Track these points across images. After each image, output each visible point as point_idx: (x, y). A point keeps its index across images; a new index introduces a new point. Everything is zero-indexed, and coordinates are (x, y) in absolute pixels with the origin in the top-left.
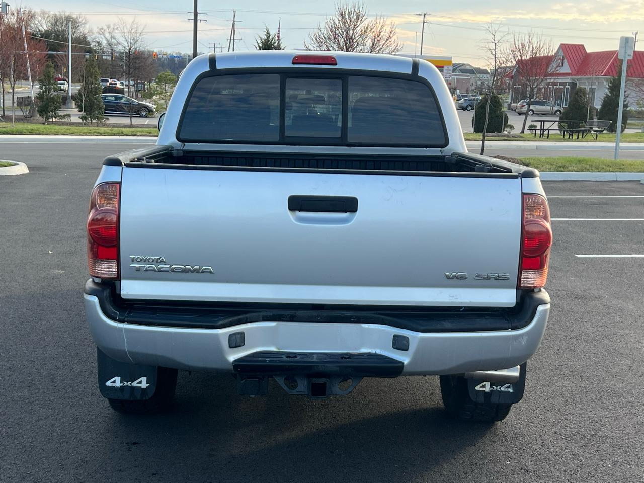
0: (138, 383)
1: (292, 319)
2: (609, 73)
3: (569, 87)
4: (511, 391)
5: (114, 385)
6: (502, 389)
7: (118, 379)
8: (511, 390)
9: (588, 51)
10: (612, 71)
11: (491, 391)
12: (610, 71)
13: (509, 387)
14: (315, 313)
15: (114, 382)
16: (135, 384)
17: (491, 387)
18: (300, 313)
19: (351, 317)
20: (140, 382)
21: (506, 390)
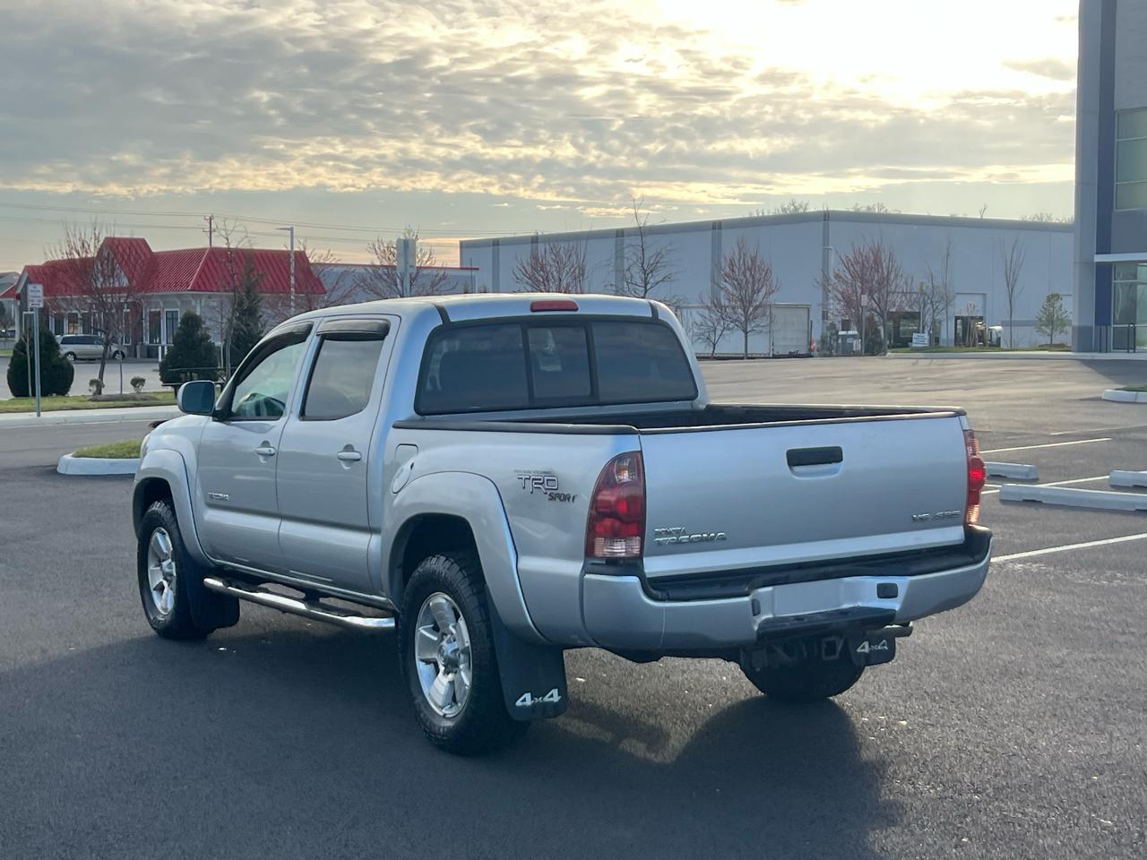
0: (550, 697)
1: (786, 581)
2: (199, 286)
3: (128, 310)
5: (525, 703)
6: (879, 648)
7: (528, 696)
8: (886, 648)
9: (154, 249)
10: (204, 283)
12: (200, 283)
15: (524, 700)
16: (546, 699)
20: (552, 696)
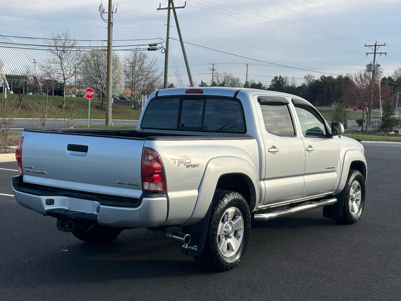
4: (196, 250)
11: (188, 248)
13: (195, 248)
14: (81, 195)
17: (188, 246)
18: (74, 194)
19: (90, 198)
21: (194, 249)
